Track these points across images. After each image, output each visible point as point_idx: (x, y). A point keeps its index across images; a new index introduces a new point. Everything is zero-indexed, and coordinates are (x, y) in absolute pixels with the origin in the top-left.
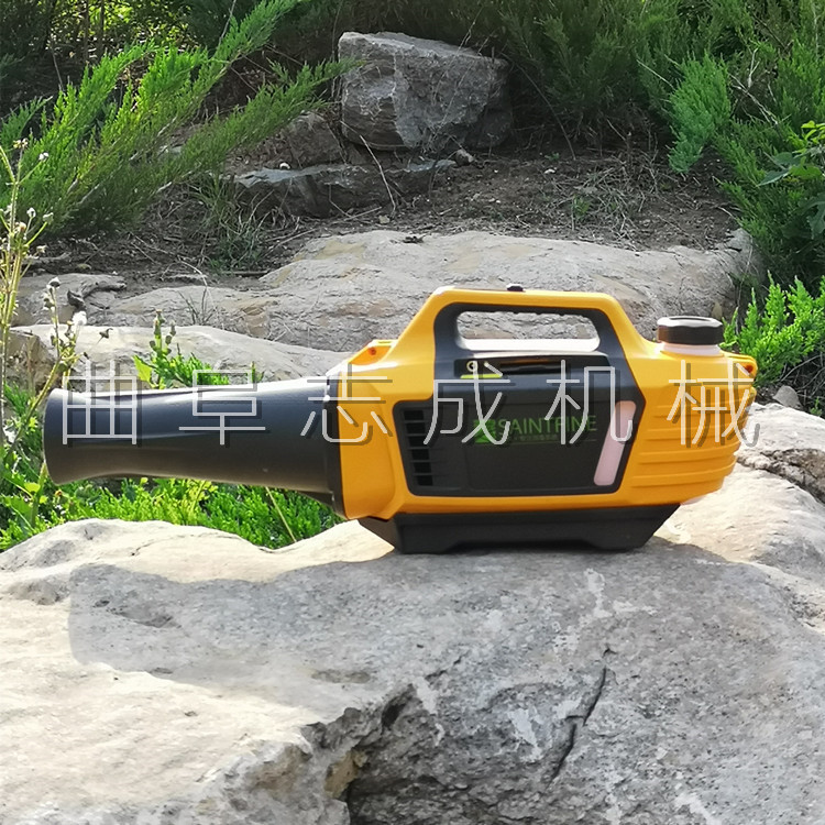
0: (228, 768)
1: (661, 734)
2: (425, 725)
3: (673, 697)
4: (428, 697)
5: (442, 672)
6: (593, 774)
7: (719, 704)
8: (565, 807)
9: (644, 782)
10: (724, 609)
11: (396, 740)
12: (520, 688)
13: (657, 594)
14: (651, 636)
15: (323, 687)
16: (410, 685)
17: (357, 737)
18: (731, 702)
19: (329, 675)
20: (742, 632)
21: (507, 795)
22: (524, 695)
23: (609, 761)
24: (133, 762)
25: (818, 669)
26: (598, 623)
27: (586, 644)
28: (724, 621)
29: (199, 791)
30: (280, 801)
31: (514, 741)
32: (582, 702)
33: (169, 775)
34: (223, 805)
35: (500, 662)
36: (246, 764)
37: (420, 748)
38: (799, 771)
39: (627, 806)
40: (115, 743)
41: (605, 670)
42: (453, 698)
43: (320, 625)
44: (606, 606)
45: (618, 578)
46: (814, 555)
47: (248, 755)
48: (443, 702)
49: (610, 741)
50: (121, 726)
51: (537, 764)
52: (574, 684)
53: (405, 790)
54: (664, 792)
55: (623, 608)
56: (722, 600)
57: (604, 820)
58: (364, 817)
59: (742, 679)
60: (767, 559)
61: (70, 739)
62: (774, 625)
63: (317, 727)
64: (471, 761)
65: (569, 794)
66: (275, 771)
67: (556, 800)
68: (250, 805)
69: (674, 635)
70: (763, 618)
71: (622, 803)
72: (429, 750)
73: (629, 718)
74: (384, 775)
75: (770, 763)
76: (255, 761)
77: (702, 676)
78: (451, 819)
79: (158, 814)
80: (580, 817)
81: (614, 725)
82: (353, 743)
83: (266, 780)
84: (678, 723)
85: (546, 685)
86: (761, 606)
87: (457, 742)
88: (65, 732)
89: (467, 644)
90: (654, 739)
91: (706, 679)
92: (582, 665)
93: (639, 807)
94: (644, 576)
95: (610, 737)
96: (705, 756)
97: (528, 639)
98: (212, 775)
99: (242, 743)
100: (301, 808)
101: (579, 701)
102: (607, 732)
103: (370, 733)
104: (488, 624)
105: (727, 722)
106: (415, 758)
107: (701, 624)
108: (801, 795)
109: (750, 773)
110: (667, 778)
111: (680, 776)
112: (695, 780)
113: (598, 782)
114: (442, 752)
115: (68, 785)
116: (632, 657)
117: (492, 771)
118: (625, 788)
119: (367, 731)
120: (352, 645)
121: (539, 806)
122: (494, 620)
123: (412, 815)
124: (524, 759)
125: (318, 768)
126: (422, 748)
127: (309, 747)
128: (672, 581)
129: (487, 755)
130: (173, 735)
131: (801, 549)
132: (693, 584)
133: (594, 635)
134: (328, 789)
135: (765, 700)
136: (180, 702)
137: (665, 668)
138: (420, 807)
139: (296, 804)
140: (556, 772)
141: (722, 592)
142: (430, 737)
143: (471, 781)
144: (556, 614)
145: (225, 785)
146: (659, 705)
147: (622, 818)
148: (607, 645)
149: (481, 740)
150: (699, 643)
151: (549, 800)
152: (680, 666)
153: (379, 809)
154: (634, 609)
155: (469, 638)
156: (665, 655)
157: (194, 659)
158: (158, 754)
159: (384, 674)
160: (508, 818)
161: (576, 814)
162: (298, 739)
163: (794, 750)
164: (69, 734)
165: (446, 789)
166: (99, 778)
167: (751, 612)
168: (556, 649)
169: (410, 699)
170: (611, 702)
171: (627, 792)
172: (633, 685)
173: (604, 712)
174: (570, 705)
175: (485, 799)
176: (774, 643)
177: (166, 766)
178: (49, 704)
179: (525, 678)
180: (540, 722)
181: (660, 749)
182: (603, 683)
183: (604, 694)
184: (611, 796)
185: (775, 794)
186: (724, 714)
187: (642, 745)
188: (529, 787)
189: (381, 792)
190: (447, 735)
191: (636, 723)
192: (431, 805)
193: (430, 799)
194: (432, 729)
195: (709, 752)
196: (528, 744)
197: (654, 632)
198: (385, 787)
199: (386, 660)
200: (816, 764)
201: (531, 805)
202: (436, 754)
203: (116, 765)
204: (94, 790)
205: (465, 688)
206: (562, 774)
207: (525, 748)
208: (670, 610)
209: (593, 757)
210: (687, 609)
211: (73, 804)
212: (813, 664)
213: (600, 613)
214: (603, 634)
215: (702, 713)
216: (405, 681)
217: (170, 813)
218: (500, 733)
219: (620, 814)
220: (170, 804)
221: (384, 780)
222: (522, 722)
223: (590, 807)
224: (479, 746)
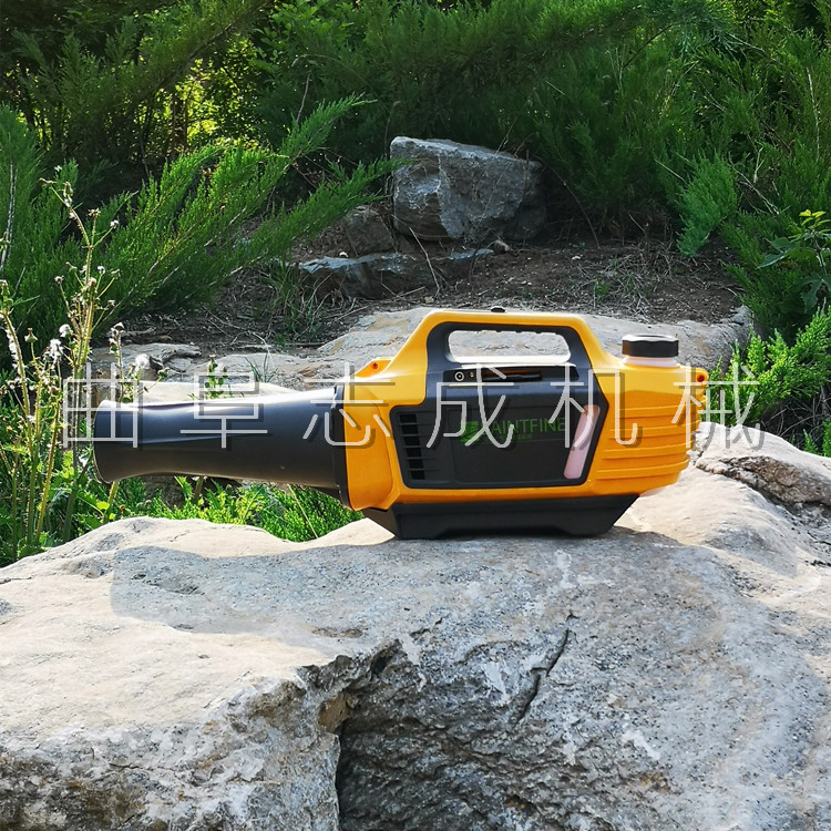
0: (231, 698)
1: (613, 683)
2: (410, 674)
3: (625, 654)
4: (412, 650)
5: (425, 630)
6: (552, 716)
7: (666, 659)
8: (529, 744)
9: (596, 722)
10: (674, 582)
11: (384, 685)
12: (492, 645)
13: (616, 570)
14: (609, 603)
15: (320, 640)
16: (397, 641)
17: (347, 681)
18: (675, 657)
19: (327, 632)
20: (688, 600)
21: (479, 734)
22: (495, 651)
23: (566, 705)
24: (150, 693)
25: (751, 629)
26: (564, 593)
27: (552, 610)
28: (672, 592)
29: (205, 716)
30: (277, 728)
31: (486, 689)
32: (547, 657)
33: (180, 703)
34: (226, 727)
35: (477, 623)
36: (247, 695)
37: (404, 693)
38: (730, 712)
39: (581, 742)
40: (137, 678)
41: (568, 632)
42: (434, 652)
43: (323, 593)
44: (571, 580)
45: (584, 557)
46: (758, 541)
47: (249, 688)
48: (425, 655)
49: (568, 688)
50: (143, 665)
51: (505, 708)
52: (540, 642)
53: (391, 729)
54: (612, 731)
55: (585, 581)
56: (673, 575)
57: (562, 754)
58: (356, 752)
59: (685, 638)
60: (716, 543)
61: (99, 675)
62: (716, 595)
63: (310, 668)
64: (449, 705)
65: (533, 733)
66: (272, 702)
67: (521, 738)
68: (249, 729)
69: (629, 603)
70: (707, 589)
71: (577, 740)
72: (413, 695)
73: (586, 670)
74: (373, 715)
75: (705, 706)
76: (255, 693)
77: (652, 637)
78: (432, 754)
79: (169, 733)
80: (541, 752)
81: (572, 676)
82: (344, 685)
83: (264, 710)
84: (629, 674)
85: (515, 643)
86: (706, 579)
87: (437, 689)
88: (95, 669)
89: (448, 608)
90: (607, 688)
91: (655, 639)
92: (548, 627)
93: (591, 743)
94: (606, 556)
95: (568, 686)
96: (650, 701)
97: (501, 605)
98: (216, 703)
99: (245, 678)
100: (296, 736)
101: (543, 656)
102: (567, 682)
103: (360, 679)
104: (466, 593)
105: (671, 673)
106: (401, 702)
107: (653, 594)
108: (731, 731)
109: (688, 714)
110: (616, 718)
111: (627, 717)
112: (640, 720)
113: (557, 722)
114: (425, 697)
115: (93, 709)
116: (591, 622)
117: (467, 713)
118: (580, 727)
119: (356, 676)
120: (348, 608)
121: (507, 743)
122: (473, 590)
123: (397, 751)
124: (494, 704)
125: (312, 702)
126: (407, 694)
127: (304, 685)
128: (630, 560)
129: (463, 700)
130: (188, 673)
131: (747, 535)
132: (649, 562)
133: (559, 603)
134: (321, 723)
135: (704, 655)
136: (196, 648)
137: (620, 630)
138: (405, 744)
139: (291, 731)
140: (522, 715)
141: (673, 568)
142: (414, 684)
143: (449, 722)
144: (527, 585)
145: (227, 711)
146: (613, 661)
147: (577, 752)
148: (570, 611)
149: (458, 687)
150: (650, 610)
151: (515, 738)
152: (633, 629)
153: (370, 745)
154: (595, 582)
155: (450, 604)
156: (621, 619)
157: (213, 618)
158: (171, 687)
159: (373, 631)
160: (480, 753)
161: (538, 750)
162: (294, 678)
163: (726, 696)
164: (99, 672)
165: (427, 729)
166: (121, 705)
167: (697, 584)
168: (525, 614)
169: (396, 652)
170: (572, 657)
171: (582, 731)
172: (591, 643)
173: (565, 665)
174: (536, 659)
175: (461, 737)
176: (715, 609)
177: (178, 696)
178: (84, 649)
179: (497, 637)
180: (509, 673)
181: (611, 695)
182: (566, 642)
183: (566, 651)
184: (568, 734)
185: (708, 731)
186: (669, 667)
187: (597, 691)
188: (498, 728)
189: (371, 730)
190: (429, 682)
191: (592, 674)
192: (414, 743)
193: (414, 738)
194: (415, 678)
195: (654, 698)
196: (498, 691)
197: (612, 600)
198: (374, 726)
199: (377, 620)
200: (745, 706)
201: (500, 742)
202: (419, 700)
203: (136, 695)
204: (116, 713)
205: (444, 644)
206: (527, 716)
207: (496, 695)
208: (627, 583)
209: (554, 702)
210: (641, 582)
211: (97, 725)
212: (748, 626)
213: (565, 585)
214: (568, 601)
215: (649, 667)
216: (392, 636)
217: (180, 732)
218: (473, 681)
219: (575, 748)
220: (180, 726)
221: (373, 720)
222: (493, 673)
223: (550, 743)
224: (455, 693)
